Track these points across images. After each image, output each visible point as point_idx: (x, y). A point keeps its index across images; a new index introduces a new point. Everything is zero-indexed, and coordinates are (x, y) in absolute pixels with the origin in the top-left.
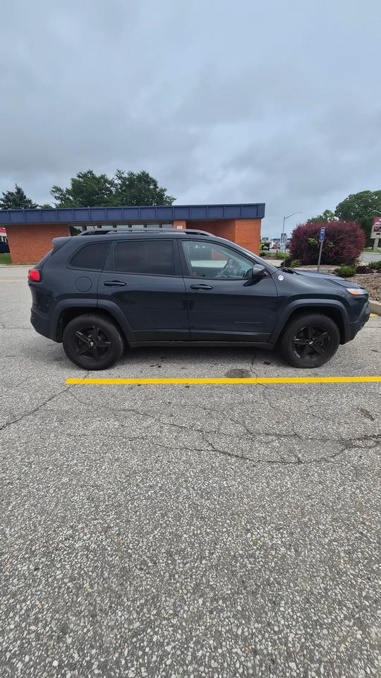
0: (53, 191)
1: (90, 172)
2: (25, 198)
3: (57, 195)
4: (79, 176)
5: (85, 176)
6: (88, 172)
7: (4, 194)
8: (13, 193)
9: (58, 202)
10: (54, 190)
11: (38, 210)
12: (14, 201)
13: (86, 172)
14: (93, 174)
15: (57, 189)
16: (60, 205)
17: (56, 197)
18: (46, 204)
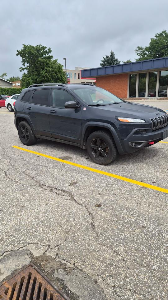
0: (136, 50)
1: (164, 32)
2: (114, 58)
3: (138, 52)
4: (156, 36)
5: (160, 35)
6: (163, 32)
7: (103, 58)
8: (108, 56)
9: (138, 57)
10: (138, 49)
11: (121, 65)
12: (108, 61)
13: (161, 32)
14: (166, 33)
15: (140, 48)
16: (139, 59)
17: (137, 54)
18: (128, 60)
